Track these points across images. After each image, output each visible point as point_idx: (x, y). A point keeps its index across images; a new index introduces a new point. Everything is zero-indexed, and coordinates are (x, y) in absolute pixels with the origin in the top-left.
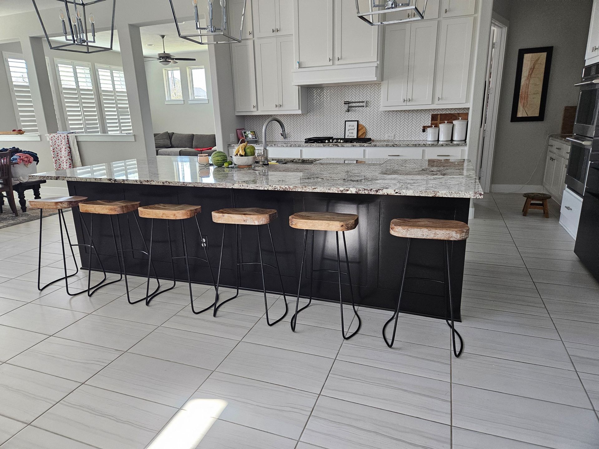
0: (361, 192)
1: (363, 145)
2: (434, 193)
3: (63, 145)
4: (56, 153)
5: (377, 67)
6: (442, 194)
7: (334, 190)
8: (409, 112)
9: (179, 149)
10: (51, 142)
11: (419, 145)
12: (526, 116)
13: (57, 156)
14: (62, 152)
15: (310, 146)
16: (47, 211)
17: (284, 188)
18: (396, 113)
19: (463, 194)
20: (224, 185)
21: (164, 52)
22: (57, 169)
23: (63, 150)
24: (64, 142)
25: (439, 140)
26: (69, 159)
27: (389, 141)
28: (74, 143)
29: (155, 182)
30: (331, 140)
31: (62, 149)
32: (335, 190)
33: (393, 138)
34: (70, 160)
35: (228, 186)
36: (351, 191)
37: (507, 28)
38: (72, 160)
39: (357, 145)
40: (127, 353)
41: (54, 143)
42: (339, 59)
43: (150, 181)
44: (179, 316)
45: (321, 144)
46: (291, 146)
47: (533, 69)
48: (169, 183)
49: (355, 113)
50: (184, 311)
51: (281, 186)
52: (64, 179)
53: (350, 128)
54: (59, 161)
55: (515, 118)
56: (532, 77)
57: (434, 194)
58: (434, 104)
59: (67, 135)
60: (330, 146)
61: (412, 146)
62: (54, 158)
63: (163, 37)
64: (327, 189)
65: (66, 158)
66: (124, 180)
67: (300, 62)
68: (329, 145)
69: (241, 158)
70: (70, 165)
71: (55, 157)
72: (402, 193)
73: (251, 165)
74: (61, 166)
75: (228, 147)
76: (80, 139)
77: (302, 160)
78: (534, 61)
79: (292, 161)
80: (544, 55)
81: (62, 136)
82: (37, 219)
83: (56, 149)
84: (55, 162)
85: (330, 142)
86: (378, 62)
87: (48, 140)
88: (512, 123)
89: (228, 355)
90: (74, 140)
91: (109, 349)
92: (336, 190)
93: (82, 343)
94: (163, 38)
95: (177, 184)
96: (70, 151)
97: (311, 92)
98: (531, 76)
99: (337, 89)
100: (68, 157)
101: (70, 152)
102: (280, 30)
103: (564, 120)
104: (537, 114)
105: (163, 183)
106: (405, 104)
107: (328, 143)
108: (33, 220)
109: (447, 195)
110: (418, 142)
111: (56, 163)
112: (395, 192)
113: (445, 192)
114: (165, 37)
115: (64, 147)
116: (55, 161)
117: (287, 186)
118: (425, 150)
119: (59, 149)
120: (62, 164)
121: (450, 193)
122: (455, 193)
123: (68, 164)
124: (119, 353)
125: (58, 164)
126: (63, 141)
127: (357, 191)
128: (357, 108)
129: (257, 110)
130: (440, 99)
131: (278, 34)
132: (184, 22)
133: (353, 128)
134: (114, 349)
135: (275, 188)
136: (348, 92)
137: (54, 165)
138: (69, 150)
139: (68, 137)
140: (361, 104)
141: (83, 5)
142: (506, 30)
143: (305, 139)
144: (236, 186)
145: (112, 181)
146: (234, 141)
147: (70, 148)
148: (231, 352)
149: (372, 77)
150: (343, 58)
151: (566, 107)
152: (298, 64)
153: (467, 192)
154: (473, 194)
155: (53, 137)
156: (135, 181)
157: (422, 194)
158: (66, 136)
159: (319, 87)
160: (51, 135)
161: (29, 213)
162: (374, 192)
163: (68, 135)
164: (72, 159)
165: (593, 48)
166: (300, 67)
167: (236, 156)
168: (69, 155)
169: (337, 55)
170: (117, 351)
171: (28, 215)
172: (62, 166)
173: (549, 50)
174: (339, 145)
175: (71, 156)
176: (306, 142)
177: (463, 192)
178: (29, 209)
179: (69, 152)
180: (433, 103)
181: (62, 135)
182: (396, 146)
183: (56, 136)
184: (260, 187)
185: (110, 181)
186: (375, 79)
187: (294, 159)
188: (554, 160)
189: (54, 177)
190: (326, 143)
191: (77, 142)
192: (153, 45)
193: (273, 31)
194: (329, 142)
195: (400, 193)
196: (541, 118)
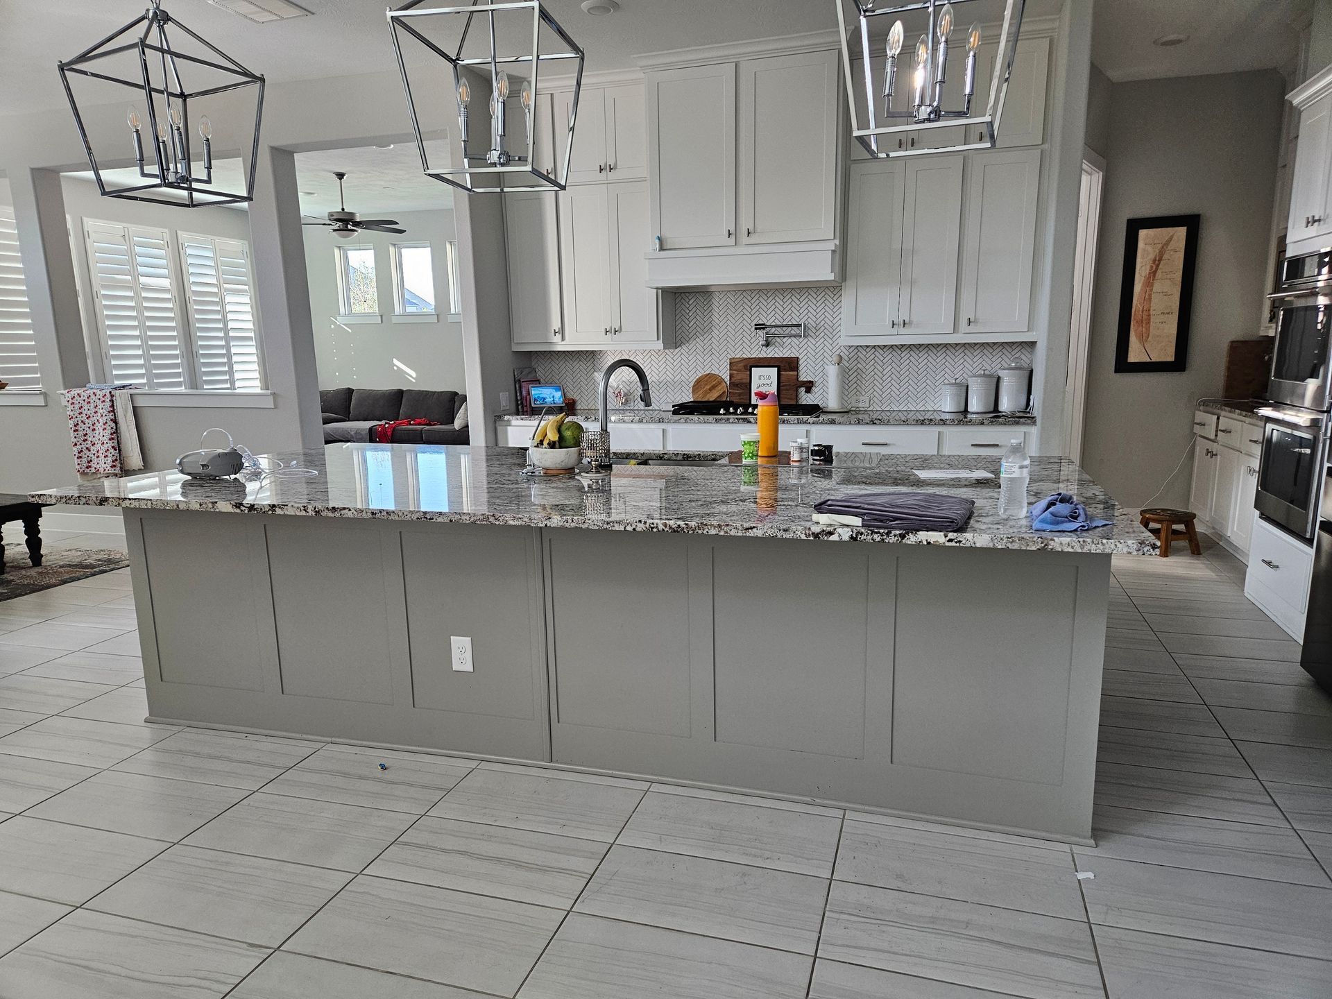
0: (863, 537)
1: (805, 420)
2: (1042, 543)
3: (99, 415)
4: (81, 433)
5: (834, 251)
6: (1061, 544)
7: (797, 532)
8: (903, 350)
9: (367, 425)
10: (70, 407)
11: (931, 422)
12: (1149, 360)
13: (84, 441)
14: (97, 432)
15: (686, 422)
16: (55, 573)
17: (674, 527)
18: (874, 350)
19: (1113, 546)
20: (527, 520)
21: (343, 209)
22: (81, 471)
23: (99, 426)
24: (104, 408)
25: (969, 410)
26: (113, 447)
27: (860, 411)
28: (126, 411)
29: (353, 511)
30: (731, 409)
31: (97, 423)
32: (799, 533)
33: (868, 406)
34: (115, 450)
35: (535, 522)
36: (840, 535)
37: (1101, 173)
38: (120, 450)
39: (793, 419)
40: (281, 953)
41: (78, 411)
42: (749, 233)
43: (341, 510)
44: (405, 844)
45: (711, 418)
46: (642, 421)
47: (1160, 261)
48: (387, 513)
49: (782, 349)
50: (416, 829)
51: (667, 522)
52: (119, 504)
53: (761, 382)
54: (87, 452)
55: (1123, 365)
56: (1156, 278)
57: (1043, 545)
58: (958, 332)
59: (110, 392)
60: (731, 421)
61: (915, 422)
62: (76, 445)
63: (341, 176)
64: (780, 530)
65: (106, 446)
66: (274, 506)
67: (663, 237)
68: (728, 419)
69: (553, 452)
70: (113, 462)
71: (78, 444)
72: (964, 542)
73: (573, 468)
74: (91, 464)
75: (495, 422)
76: (140, 402)
77: (684, 454)
78: (1161, 245)
79: (660, 457)
80: (1182, 231)
81: (97, 394)
82: (30, 593)
83: (81, 425)
84: (77, 455)
85: (731, 414)
86: (837, 242)
87: (64, 403)
88: (1118, 375)
89: (542, 954)
90: (126, 405)
91: (233, 943)
92: (804, 532)
93: (160, 927)
94: (340, 179)
95: (409, 515)
96: (116, 429)
97: (684, 302)
98: (1154, 276)
99: (741, 298)
100: (110, 444)
101: (116, 432)
102: (615, 167)
103: (1228, 369)
104: (1170, 356)
105: (373, 513)
106: (894, 331)
107: (724, 414)
108: (21, 595)
109: (1072, 547)
110: (923, 413)
111: (81, 457)
112: (947, 539)
113: (1069, 539)
114: (345, 177)
115: (101, 420)
116: (79, 453)
117: (681, 523)
118: (943, 432)
119: (90, 425)
120: (95, 460)
121: (1081, 543)
122: (1093, 542)
123: (110, 459)
124: (260, 953)
125: (85, 460)
126: (101, 406)
127: (854, 536)
128: (786, 338)
129: (563, 339)
130: (972, 322)
131: (612, 175)
132: (392, 146)
133: (769, 382)
134: (246, 943)
135: (652, 526)
136: (766, 304)
137: (76, 461)
138: (115, 427)
139: (112, 396)
140: (795, 331)
141: (183, 96)
142: (1101, 176)
143: (673, 406)
144: (556, 521)
145: (243, 509)
146: (508, 408)
147: (115, 421)
148: (549, 943)
149: (824, 272)
150: (759, 228)
151: (1232, 342)
152: (657, 241)
153: (1122, 541)
154: (1135, 546)
155: (77, 397)
156: (302, 508)
157: (1013, 544)
158: (108, 395)
159: (702, 293)
160: (72, 393)
161: (12, 578)
162: (896, 538)
163: (113, 392)
164: (119, 447)
165: (1308, 218)
166: (662, 249)
167: (537, 446)
168: (113, 439)
169: (745, 224)
170: (255, 949)
171: (9, 582)
172: (93, 465)
173: (1192, 223)
174: (752, 420)
175: (118, 441)
176: (675, 413)
177: (1112, 541)
178: (12, 567)
179: (114, 433)
180: (955, 330)
181: (98, 392)
182: (880, 424)
183: (84, 395)
184: (616, 525)
185: (239, 508)
186: (831, 277)
187: (665, 454)
188: (1216, 455)
189: (94, 499)
190: (721, 414)
191: (134, 408)
192: (316, 195)
193: (601, 170)
194: (727, 413)
195: (960, 542)
196: (1179, 364)
